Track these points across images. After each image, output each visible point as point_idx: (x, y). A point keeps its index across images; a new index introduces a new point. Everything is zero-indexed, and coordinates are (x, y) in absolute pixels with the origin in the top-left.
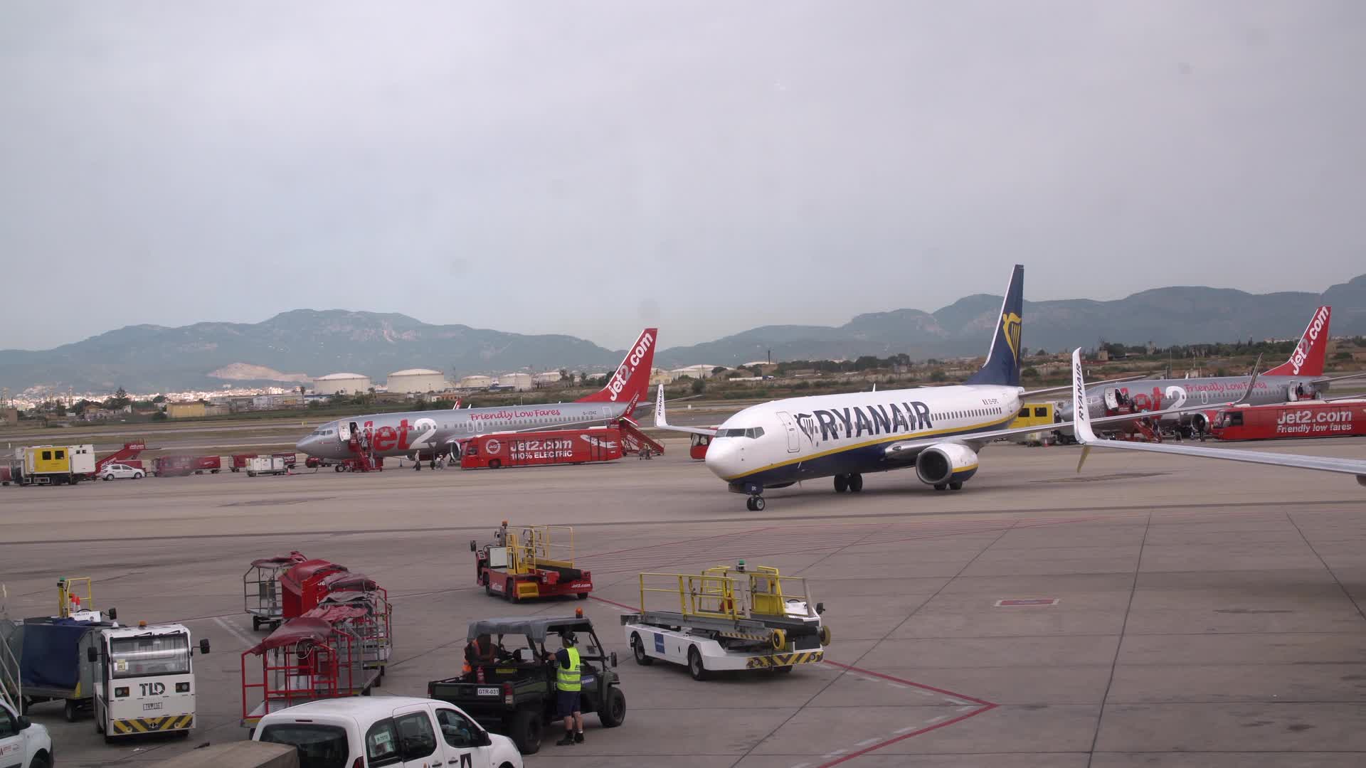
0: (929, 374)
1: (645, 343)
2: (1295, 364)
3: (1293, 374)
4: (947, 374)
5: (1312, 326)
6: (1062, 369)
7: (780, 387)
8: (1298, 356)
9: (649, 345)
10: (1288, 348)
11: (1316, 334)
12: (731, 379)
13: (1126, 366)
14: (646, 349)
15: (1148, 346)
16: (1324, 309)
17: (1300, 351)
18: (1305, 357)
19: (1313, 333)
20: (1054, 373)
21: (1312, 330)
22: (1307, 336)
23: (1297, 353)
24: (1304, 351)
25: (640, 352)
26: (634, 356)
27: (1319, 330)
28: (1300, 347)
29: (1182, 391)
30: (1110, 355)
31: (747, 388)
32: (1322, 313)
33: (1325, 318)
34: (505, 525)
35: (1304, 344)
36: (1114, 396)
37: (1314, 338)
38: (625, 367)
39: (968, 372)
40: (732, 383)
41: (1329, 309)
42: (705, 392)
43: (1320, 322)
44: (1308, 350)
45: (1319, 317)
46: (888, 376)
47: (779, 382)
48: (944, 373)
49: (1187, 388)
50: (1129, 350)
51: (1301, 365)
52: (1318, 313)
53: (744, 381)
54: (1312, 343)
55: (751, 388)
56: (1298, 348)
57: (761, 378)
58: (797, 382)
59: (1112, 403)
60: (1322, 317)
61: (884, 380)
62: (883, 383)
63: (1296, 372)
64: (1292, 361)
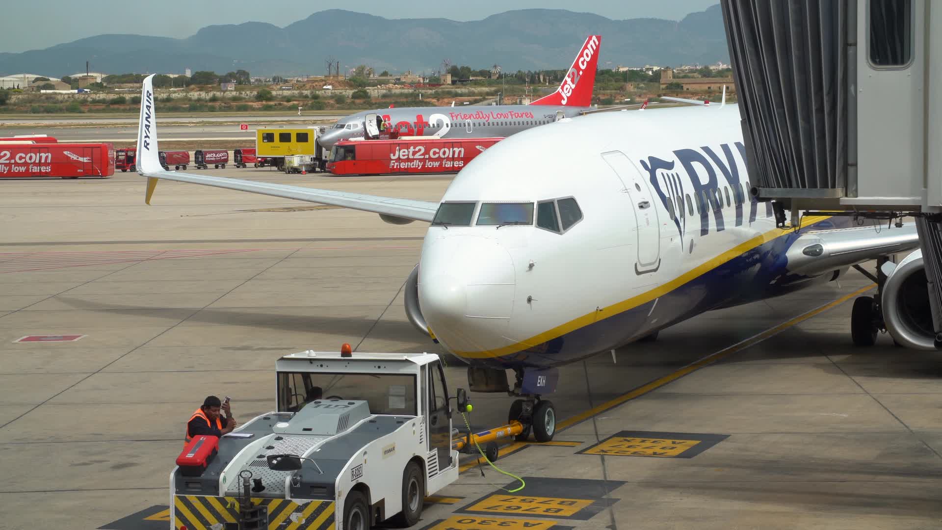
0: (255, 93)
2: (563, 95)
3: (561, 104)
4: (274, 93)
5: (582, 55)
6: (394, 91)
7: (95, 102)
8: (566, 86)
10: (557, 77)
11: (585, 63)
12: (43, 91)
13: (459, 91)
15: (493, 71)
16: (594, 38)
17: (569, 80)
18: (573, 86)
19: (583, 63)
20: (384, 96)
21: (582, 59)
22: (577, 66)
23: (566, 83)
24: (573, 81)
27: (588, 59)
28: (569, 76)
29: (446, 120)
30: (455, 79)
31: (57, 102)
32: (591, 42)
33: (595, 48)
35: (573, 73)
36: (375, 122)
37: (583, 67)
39: (296, 92)
40: (44, 94)
41: (599, 38)
42: (11, 104)
43: (590, 52)
44: (576, 80)
45: (589, 46)
46: (211, 94)
47: (94, 96)
48: (271, 93)
49: (452, 115)
50: (475, 74)
51: (569, 95)
52: (588, 42)
53: (56, 94)
54: (581, 73)
55: (62, 102)
56: (566, 78)
57: (76, 91)
58: (112, 96)
59: (373, 130)
60: (592, 46)
61: (208, 98)
62: (206, 101)
63: (564, 102)
64: (561, 91)
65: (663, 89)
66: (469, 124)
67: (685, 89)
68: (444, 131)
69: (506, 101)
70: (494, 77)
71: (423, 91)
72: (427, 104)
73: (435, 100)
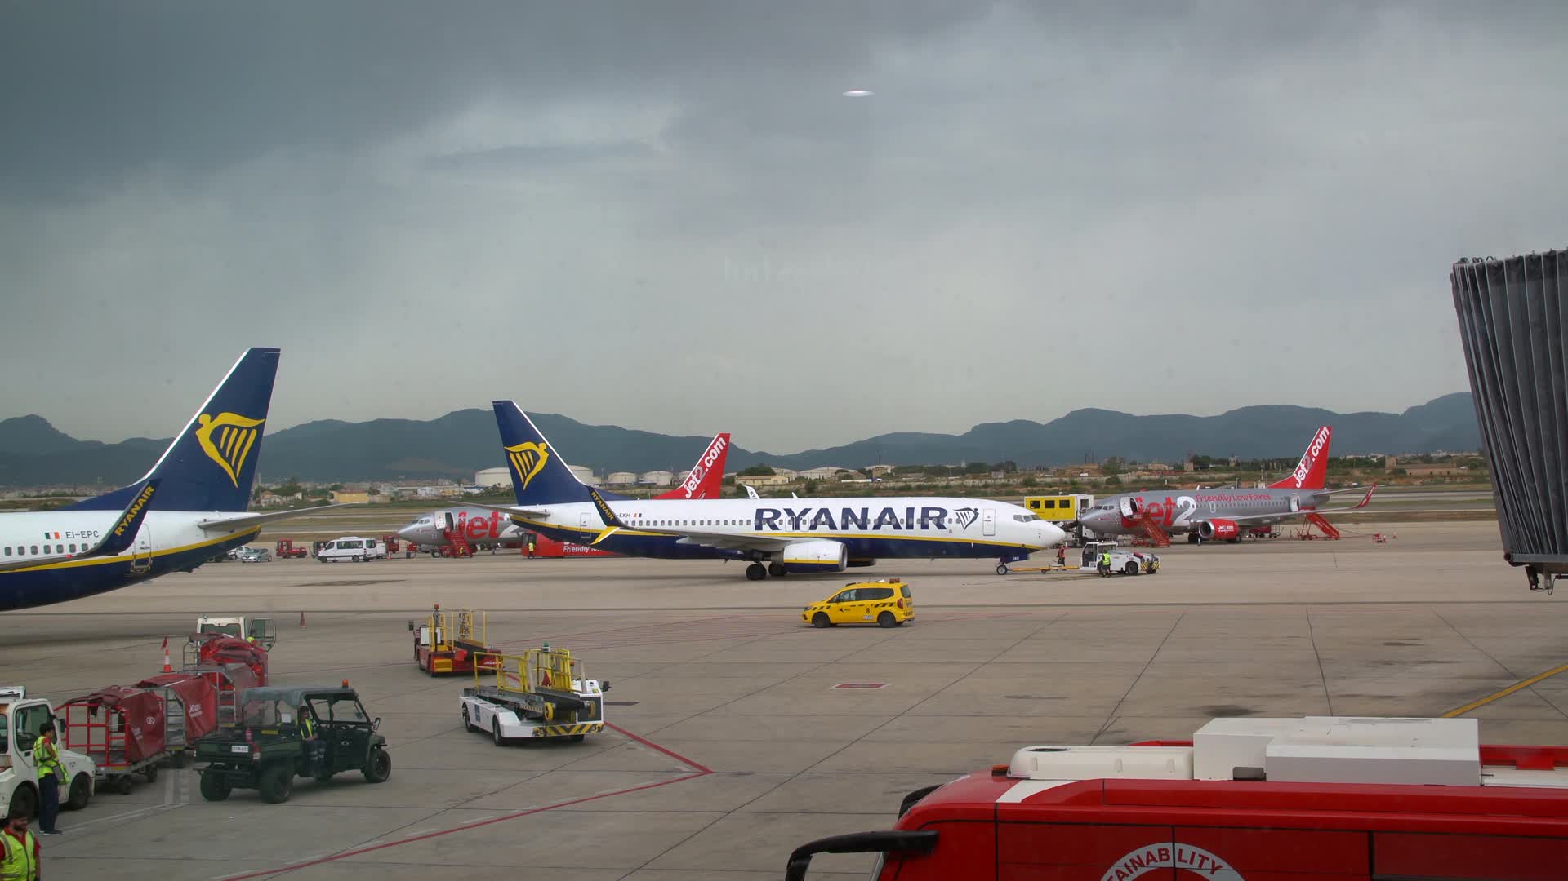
0: (1021, 480)
1: (718, 447)
2: (1297, 479)
3: (1296, 487)
4: (1038, 480)
5: (1314, 444)
6: (1143, 477)
7: (886, 489)
8: (1300, 471)
9: (722, 448)
10: (1292, 464)
11: (1317, 451)
12: (843, 481)
13: (1201, 477)
14: (719, 452)
15: (1231, 459)
16: (1325, 428)
17: (1303, 466)
18: (1307, 472)
19: (1315, 451)
20: (1135, 482)
21: (1314, 447)
22: (1310, 453)
23: (1300, 468)
24: (1306, 467)
25: (714, 455)
26: (708, 458)
27: (1320, 448)
28: (1303, 463)
29: (1192, 501)
30: (1197, 466)
31: (855, 489)
32: (1323, 432)
33: (1326, 437)
34: (437, 607)
35: (1306, 460)
36: (1128, 504)
37: (1315, 455)
38: (701, 468)
39: (1058, 479)
40: (844, 483)
41: (1329, 429)
42: (818, 492)
43: (1321, 441)
44: (1309, 466)
45: (1320, 436)
46: (983, 482)
47: (885, 484)
48: (1034, 480)
49: (1197, 498)
50: (1215, 462)
51: (1303, 479)
52: (1320, 433)
53: (853, 482)
54: (1314, 460)
55: (859, 489)
56: (1300, 464)
57: (870, 480)
58: (900, 484)
59: (1127, 511)
60: (1323, 436)
61: (981, 485)
62: (979, 487)
63: (1298, 486)
64: (1295, 475)
65: (1387, 474)
66: (1213, 505)
67: (1408, 474)
68: (1190, 511)
69: (1243, 484)
70: (1232, 465)
71: (1169, 477)
72: (1175, 488)
73: (1179, 485)
